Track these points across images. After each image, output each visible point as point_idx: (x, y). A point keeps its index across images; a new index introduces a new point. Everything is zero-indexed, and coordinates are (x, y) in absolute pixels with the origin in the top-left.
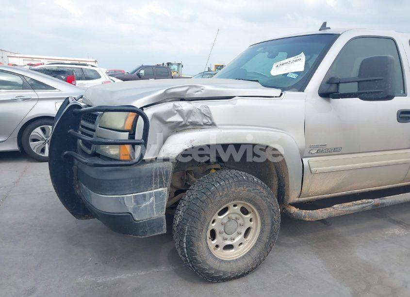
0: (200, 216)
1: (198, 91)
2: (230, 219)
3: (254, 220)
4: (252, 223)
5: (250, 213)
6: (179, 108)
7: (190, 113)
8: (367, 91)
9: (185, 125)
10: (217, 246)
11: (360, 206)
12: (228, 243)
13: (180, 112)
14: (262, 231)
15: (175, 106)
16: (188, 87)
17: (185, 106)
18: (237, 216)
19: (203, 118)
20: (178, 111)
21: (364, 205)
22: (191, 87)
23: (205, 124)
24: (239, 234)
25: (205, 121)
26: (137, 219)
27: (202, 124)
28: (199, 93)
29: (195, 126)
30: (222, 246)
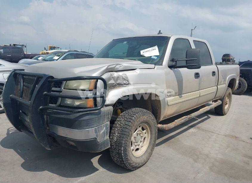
0: (129, 134)
1: (120, 67)
2: (137, 134)
3: (147, 133)
4: (146, 135)
5: (145, 129)
6: (113, 76)
7: (118, 78)
8: (191, 65)
9: (116, 85)
10: (133, 150)
11: (184, 120)
12: (137, 147)
13: (113, 78)
14: (151, 138)
15: (111, 75)
16: (116, 65)
17: (116, 74)
18: (140, 132)
19: (123, 80)
20: (112, 77)
21: (186, 119)
22: (117, 64)
23: (125, 84)
24: (141, 141)
25: (125, 82)
26: (99, 141)
27: (123, 84)
28: (121, 67)
29: (120, 85)
30: (135, 150)
